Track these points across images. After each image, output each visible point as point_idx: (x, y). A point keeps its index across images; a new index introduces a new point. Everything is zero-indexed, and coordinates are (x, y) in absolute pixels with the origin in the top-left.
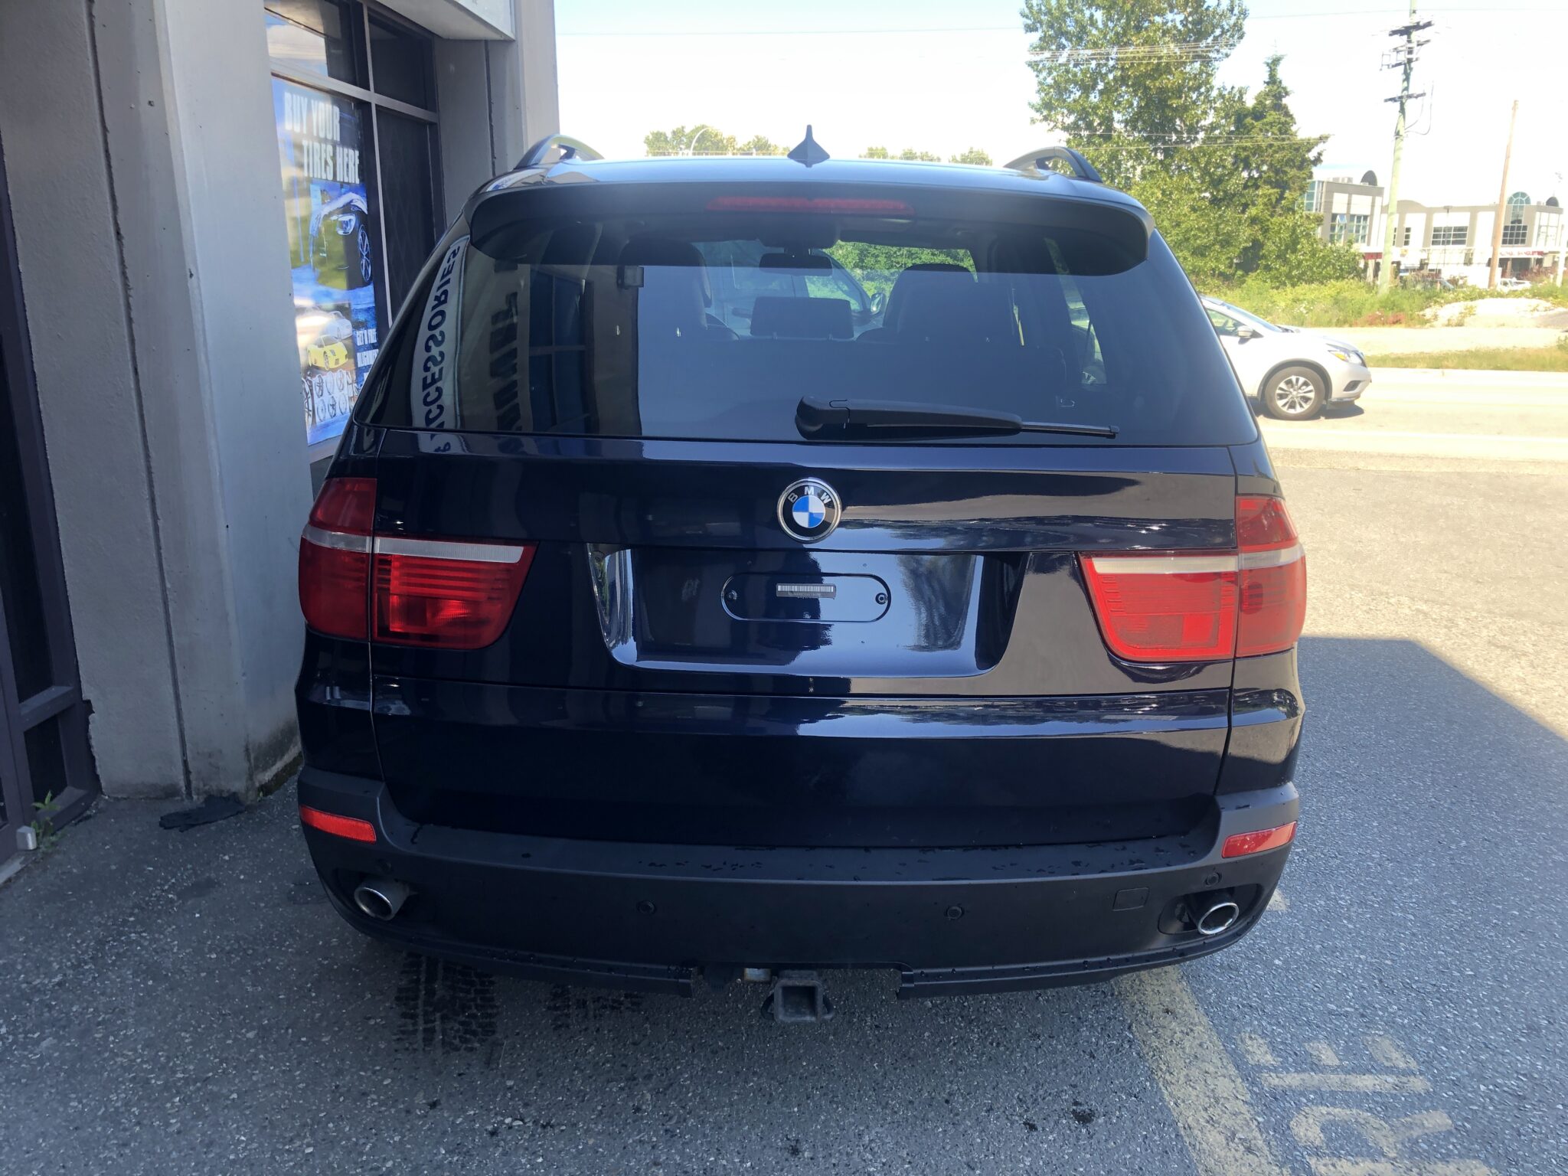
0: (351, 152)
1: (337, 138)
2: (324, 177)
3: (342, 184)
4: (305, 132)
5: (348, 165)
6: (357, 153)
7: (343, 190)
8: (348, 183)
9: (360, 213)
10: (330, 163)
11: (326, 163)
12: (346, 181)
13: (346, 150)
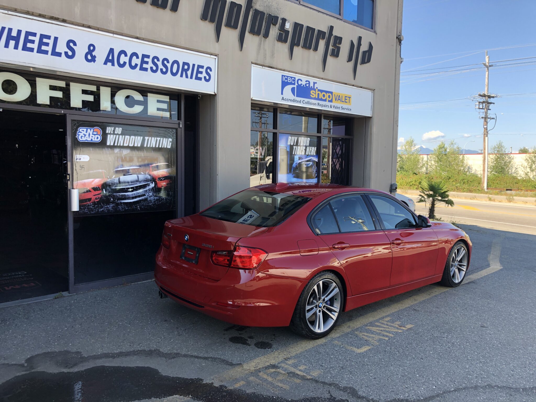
0: (313, 148)
1: (308, 144)
2: (301, 154)
3: (307, 155)
4: (295, 144)
5: (311, 151)
6: (316, 148)
7: (308, 157)
8: (311, 155)
9: (314, 161)
10: (304, 151)
11: (302, 151)
12: (310, 154)
13: (311, 148)
